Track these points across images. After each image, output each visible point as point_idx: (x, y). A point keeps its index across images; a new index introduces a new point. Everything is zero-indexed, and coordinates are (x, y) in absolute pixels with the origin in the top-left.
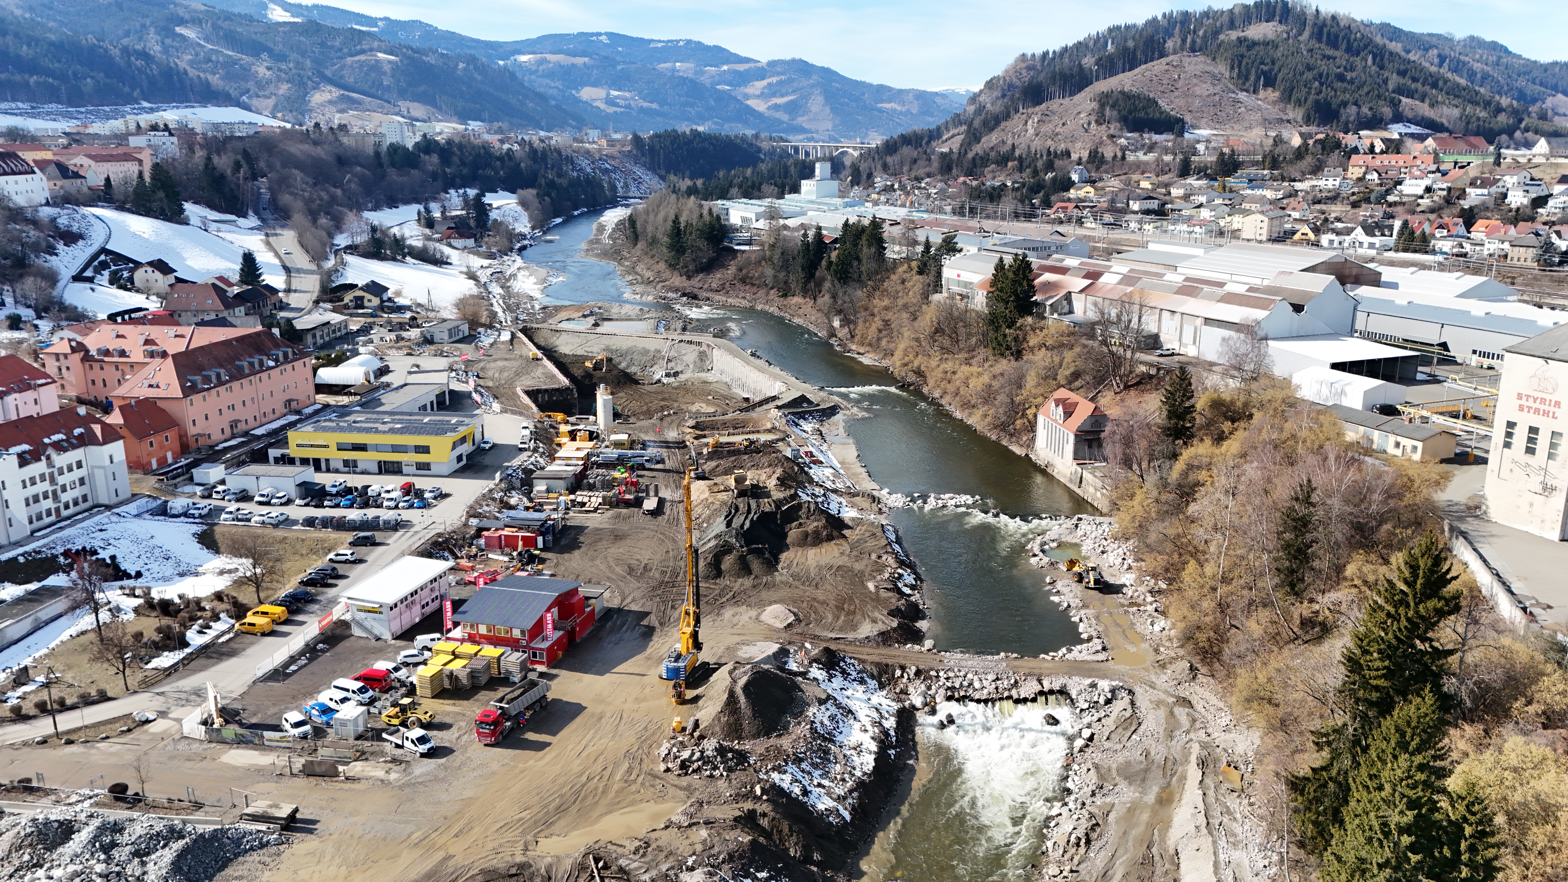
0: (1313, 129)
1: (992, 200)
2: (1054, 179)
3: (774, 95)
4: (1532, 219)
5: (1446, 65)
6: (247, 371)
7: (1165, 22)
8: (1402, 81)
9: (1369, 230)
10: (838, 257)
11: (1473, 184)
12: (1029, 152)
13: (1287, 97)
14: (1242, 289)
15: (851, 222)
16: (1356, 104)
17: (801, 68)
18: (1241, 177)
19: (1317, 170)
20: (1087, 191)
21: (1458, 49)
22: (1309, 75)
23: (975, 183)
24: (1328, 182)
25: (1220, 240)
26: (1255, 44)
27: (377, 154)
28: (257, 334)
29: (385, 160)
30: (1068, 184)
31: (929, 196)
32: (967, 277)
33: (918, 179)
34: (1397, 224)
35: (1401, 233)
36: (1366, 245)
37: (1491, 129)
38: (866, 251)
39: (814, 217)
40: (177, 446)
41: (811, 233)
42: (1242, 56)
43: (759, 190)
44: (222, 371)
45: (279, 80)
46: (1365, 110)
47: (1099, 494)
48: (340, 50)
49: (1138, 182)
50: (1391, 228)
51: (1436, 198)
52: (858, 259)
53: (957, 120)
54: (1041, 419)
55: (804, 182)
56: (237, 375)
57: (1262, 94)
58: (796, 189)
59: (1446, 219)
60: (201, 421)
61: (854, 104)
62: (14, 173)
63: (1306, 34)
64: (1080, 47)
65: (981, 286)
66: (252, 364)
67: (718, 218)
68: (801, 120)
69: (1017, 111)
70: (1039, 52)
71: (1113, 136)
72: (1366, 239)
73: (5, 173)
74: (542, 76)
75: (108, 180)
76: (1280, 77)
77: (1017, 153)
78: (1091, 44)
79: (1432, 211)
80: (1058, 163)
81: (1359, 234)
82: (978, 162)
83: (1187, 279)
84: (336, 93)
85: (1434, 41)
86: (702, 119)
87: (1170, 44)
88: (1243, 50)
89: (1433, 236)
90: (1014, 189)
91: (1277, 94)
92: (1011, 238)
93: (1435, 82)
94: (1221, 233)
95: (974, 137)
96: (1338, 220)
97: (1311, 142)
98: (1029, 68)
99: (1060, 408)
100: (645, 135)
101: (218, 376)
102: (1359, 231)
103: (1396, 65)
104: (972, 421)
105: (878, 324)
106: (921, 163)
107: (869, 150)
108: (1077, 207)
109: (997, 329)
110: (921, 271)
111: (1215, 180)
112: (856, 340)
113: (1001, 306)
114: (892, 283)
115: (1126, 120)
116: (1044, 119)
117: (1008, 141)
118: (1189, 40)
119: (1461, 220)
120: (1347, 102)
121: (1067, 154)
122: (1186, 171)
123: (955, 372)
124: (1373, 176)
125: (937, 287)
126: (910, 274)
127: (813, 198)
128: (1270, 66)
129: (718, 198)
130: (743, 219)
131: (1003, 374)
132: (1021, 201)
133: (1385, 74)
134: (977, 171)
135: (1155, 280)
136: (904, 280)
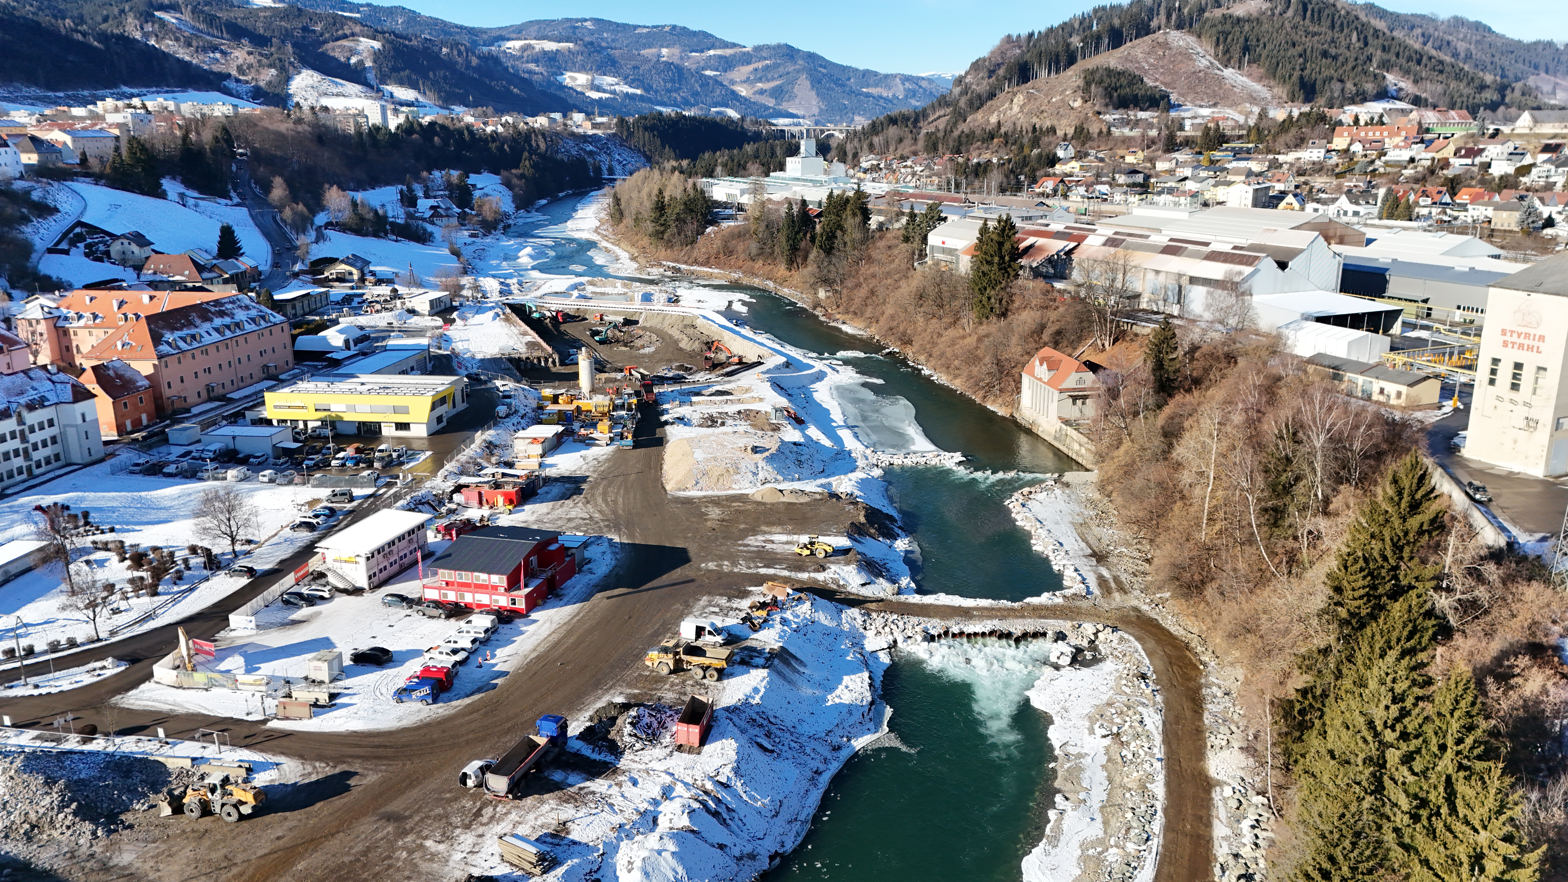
0: (1296, 104)
1: (977, 175)
2: (1040, 155)
3: (760, 80)
4: (1515, 186)
5: (1430, 44)
8: (1385, 56)
9: (1354, 199)
10: (823, 228)
11: (1457, 154)
12: (1015, 129)
13: (1272, 73)
14: (1227, 248)
15: (835, 194)
16: (1341, 81)
17: (789, 53)
18: (1226, 150)
19: (1300, 143)
20: (1074, 166)
21: (1442, 28)
22: (1292, 52)
23: (960, 160)
24: (1311, 154)
25: (1204, 209)
26: (1239, 20)
27: (359, 134)
29: (369, 141)
30: (1053, 160)
31: (914, 174)
32: (951, 243)
33: (904, 158)
34: (1382, 192)
35: (1385, 200)
36: (1350, 213)
37: (1473, 104)
38: (851, 222)
39: (799, 192)
40: (151, 407)
41: (795, 209)
42: (1227, 33)
43: (744, 168)
45: (260, 65)
46: (1349, 86)
47: (1083, 451)
48: (322, 35)
49: (1123, 157)
50: (1375, 197)
51: (1420, 169)
52: (842, 229)
53: (943, 101)
54: (1026, 379)
55: (789, 160)
57: (1247, 70)
58: (781, 167)
59: (1430, 188)
60: (176, 384)
61: (840, 89)
63: (1290, 11)
64: (1067, 28)
65: (966, 252)
67: (703, 192)
68: (786, 105)
69: (1002, 90)
70: (1024, 33)
71: (1098, 113)
72: (1351, 208)
74: (527, 62)
75: (84, 154)
76: (1264, 53)
77: (1003, 130)
78: (1076, 25)
79: (1416, 181)
80: (1044, 140)
81: (1343, 202)
82: (964, 139)
83: (1171, 240)
84: (317, 77)
85: (1418, 22)
86: (687, 104)
87: (1154, 23)
88: (1228, 27)
89: (1417, 204)
90: (1000, 166)
91: (1262, 70)
92: (994, 207)
93: (1419, 58)
94: (1206, 204)
95: (959, 117)
96: (1323, 191)
97: (1296, 116)
98: (1014, 48)
99: (1045, 366)
100: (631, 119)
102: (1343, 199)
103: (1380, 41)
104: (958, 385)
105: (863, 292)
106: (908, 141)
107: (855, 132)
108: (1062, 181)
109: (983, 290)
110: (907, 239)
111: (1200, 153)
112: (841, 309)
113: (985, 268)
114: (878, 250)
115: (1111, 97)
116: (1030, 97)
117: (993, 119)
118: (1174, 17)
119: (1444, 189)
120: (1331, 78)
121: (1052, 130)
122: (1171, 145)
123: (940, 335)
124: (1357, 148)
125: (922, 255)
126: (895, 242)
127: (798, 175)
128: (1254, 43)
129: (704, 176)
130: (728, 195)
131: (987, 336)
132: (1007, 177)
133: (1370, 50)
134: (963, 149)
135: (1139, 240)
136: (889, 247)
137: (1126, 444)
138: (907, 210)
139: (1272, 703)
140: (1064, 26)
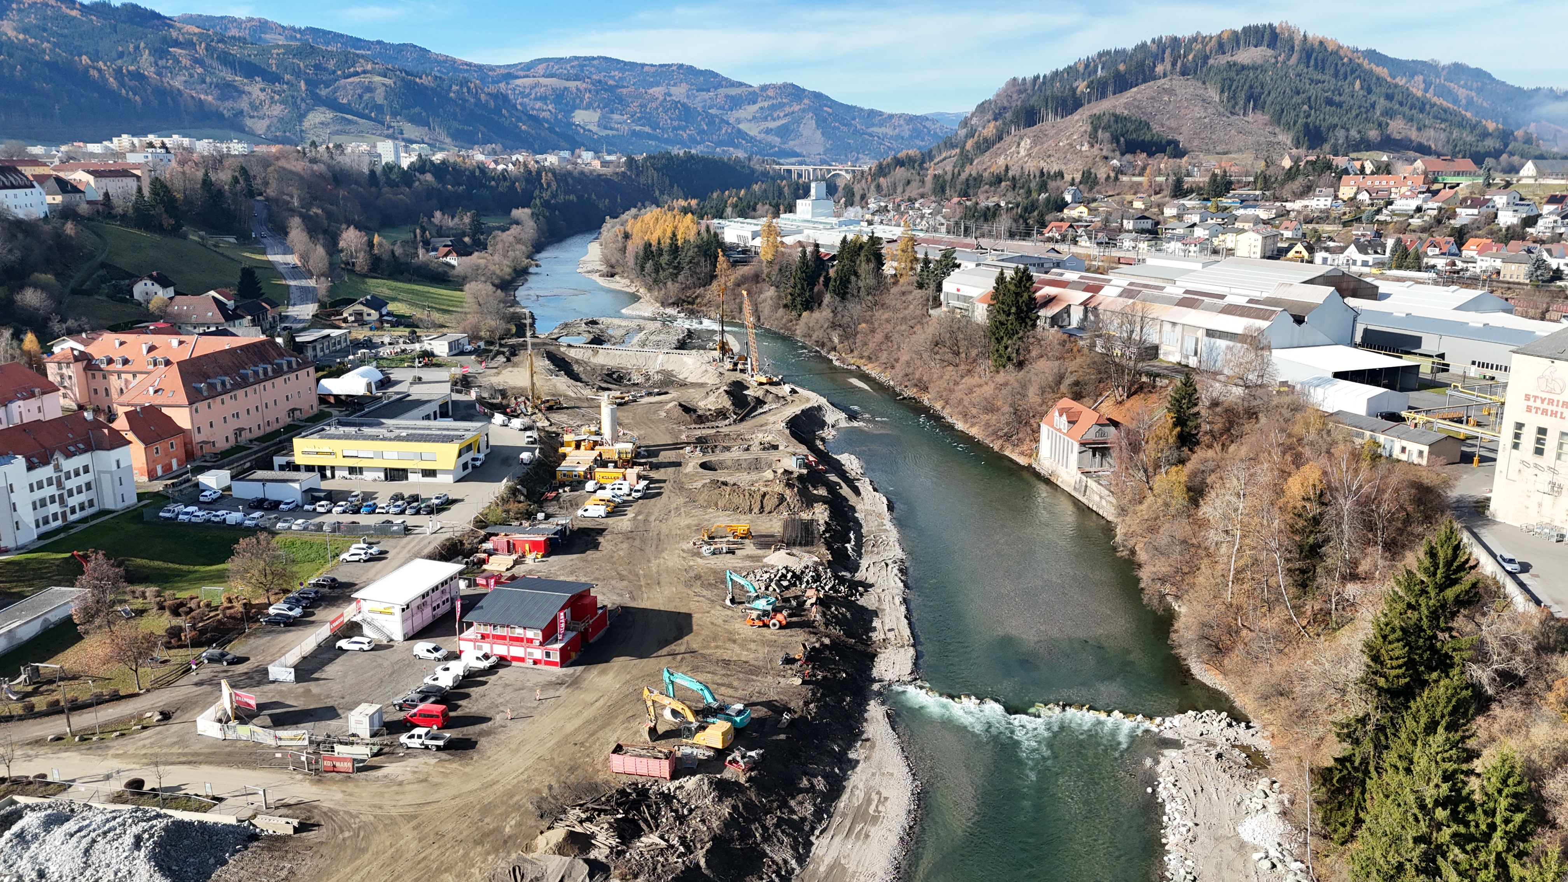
0: (1302, 151)
1: (986, 220)
2: (1048, 200)
3: (765, 119)
4: (1523, 237)
5: (1431, 90)
6: (251, 380)
7: (1154, 48)
8: (1388, 104)
9: (1362, 249)
10: (837, 272)
11: (1463, 203)
12: (1023, 173)
13: (1277, 119)
14: (1242, 301)
15: (849, 238)
16: (1344, 127)
17: (795, 92)
18: (1233, 196)
19: (1307, 191)
20: (1080, 211)
21: (1442, 74)
22: (1297, 99)
23: (968, 203)
24: (1319, 202)
25: (1214, 258)
26: (1243, 68)
27: (372, 172)
28: (262, 343)
29: (382, 180)
30: (1061, 205)
31: (922, 217)
32: (966, 291)
33: (912, 200)
34: (1390, 243)
35: (1394, 251)
36: (1359, 263)
37: (1478, 153)
38: (864, 268)
39: (809, 235)
40: (182, 453)
41: (809, 249)
42: (1232, 80)
43: (754, 210)
44: (227, 379)
45: (273, 101)
46: (1353, 133)
47: (1104, 503)
48: (334, 72)
49: (1131, 202)
50: (1384, 247)
51: (1426, 218)
52: (856, 274)
53: (949, 144)
54: (1044, 429)
55: (799, 202)
56: (244, 383)
57: (1250, 117)
58: (791, 209)
59: (1438, 238)
60: (206, 429)
61: (845, 129)
62: (13, 187)
63: (1294, 60)
64: (1071, 70)
65: (982, 300)
66: (256, 373)
67: (716, 235)
68: (791, 144)
69: (1009, 133)
70: (1030, 75)
71: (1106, 158)
72: (1360, 257)
73: (5, 187)
74: (536, 99)
75: (106, 194)
76: (1269, 100)
77: (1010, 174)
78: (1081, 69)
79: (1423, 230)
80: (1052, 185)
81: (1352, 251)
82: (971, 182)
83: (1187, 292)
84: (330, 115)
85: (1419, 67)
86: (693, 141)
87: (1159, 69)
88: (1233, 74)
89: (1426, 254)
90: (1009, 210)
91: (1267, 117)
92: (1008, 254)
93: (1422, 106)
94: (1215, 252)
95: (966, 159)
96: (1331, 239)
97: (1302, 164)
98: (1020, 92)
99: (1064, 417)
100: (640, 158)
101: (223, 384)
102: (1352, 249)
103: (1384, 90)
104: (974, 432)
105: (879, 337)
106: (914, 184)
107: (863, 172)
108: (1071, 226)
109: (999, 340)
110: (921, 286)
111: (1208, 200)
112: (856, 353)
113: (1002, 318)
114: (892, 296)
115: (1118, 142)
116: (1037, 140)
117: (1001, 161)
118: (1179, 64)
119: (1452, 239)
120: (1336, 126)
121: (1060, 175)
122: (1179, 191)
123: (956, 383)
124: (1364, 197)
125: (937, 303)
126: (911, 288)
127: (809, 217)
128: (1259, 89)
129: (714, 217)
130: (739, 237)
131: (1006, 384)
132: (1016, 221)
133: (1373, 98)
134: (971, 192)
135: (1156, 292)
136: (904, 293)
137: (1150, 499)
138: (921, 256)
139: (1312, 770)
140: (1069, 70)
